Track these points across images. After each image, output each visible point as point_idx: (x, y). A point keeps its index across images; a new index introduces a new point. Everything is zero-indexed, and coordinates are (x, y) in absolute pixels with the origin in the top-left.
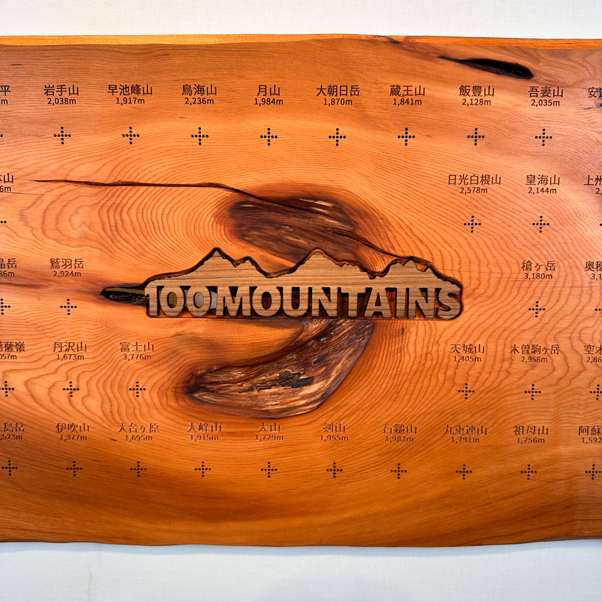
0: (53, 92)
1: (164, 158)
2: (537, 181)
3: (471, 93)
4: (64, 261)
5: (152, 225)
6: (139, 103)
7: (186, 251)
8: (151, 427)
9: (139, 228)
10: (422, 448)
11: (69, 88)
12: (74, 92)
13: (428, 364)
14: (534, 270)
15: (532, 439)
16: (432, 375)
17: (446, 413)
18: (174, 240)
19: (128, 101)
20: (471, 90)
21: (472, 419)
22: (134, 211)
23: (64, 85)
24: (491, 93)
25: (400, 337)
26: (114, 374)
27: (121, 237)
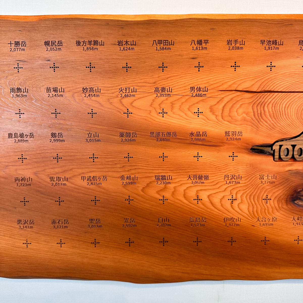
0: (231, 43)
1: (287, 78)
4: (232, 132)
5: (279, 113)
6: (276, 50)
7: (296, 126)
8: (273, 219)
9: (272, 115)
11: (240, 41)
12: (242, 44)
18: (290, 120)
19: (271, 48)
22: (270, 105)
23: (237, 40)
26: (255, 192)
27: (263, 119)
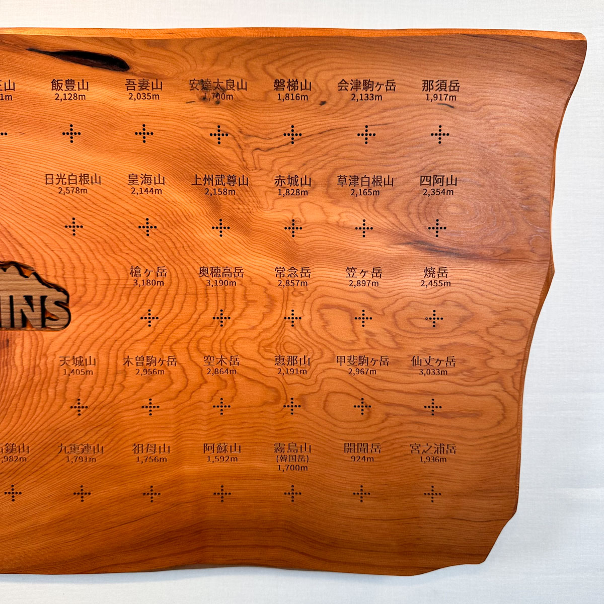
2: (140, 180)
3: (64, 87)
10: (36, 469)
13: (36, 378)
14: (143, 276)
15: (153, 458)
16: (41, 390)
17: (58, 430)
20: (64, 83)
21: (87, 437)
24: (85, 87)
25: (6, 349)
